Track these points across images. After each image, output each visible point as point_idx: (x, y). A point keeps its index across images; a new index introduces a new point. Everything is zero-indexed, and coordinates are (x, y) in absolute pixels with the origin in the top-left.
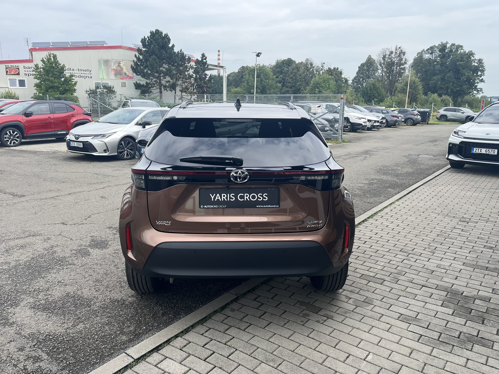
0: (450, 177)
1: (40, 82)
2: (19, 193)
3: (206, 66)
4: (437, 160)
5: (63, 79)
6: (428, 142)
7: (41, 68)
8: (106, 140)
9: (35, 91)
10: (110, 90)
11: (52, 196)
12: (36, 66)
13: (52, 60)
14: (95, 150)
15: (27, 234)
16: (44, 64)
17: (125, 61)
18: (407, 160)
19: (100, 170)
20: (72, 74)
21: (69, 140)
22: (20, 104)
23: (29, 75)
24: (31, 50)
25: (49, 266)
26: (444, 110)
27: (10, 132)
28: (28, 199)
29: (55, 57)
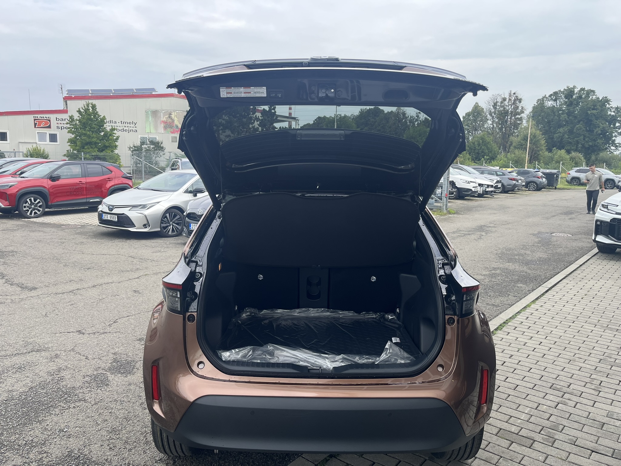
0: (601, 267)
1: (76, 137)
2: (29, 285)
3: (275, 117)
4: (578, 241)
5: (102, 134)
6: (561, 214)
7: (77, 120)
8: (147, 212)
9: (69, 148)
10: (158, 146)
11: (71, 288)
12: (72, 117)
13: (90, 111)
14: (133, 225)
15: (30, 347)
16: (81, 115)
17: (177, 112)
18: (537, 240)
19: (136, 251)
20: (113, 127)
21: (100, 212)
22: (45, 165)
23: (63, 128)
24: (66, 99)
25: (51, 402)
26: (576, 172)
27: (30, 200)
28: (40, 293)
29: (94, 107)
